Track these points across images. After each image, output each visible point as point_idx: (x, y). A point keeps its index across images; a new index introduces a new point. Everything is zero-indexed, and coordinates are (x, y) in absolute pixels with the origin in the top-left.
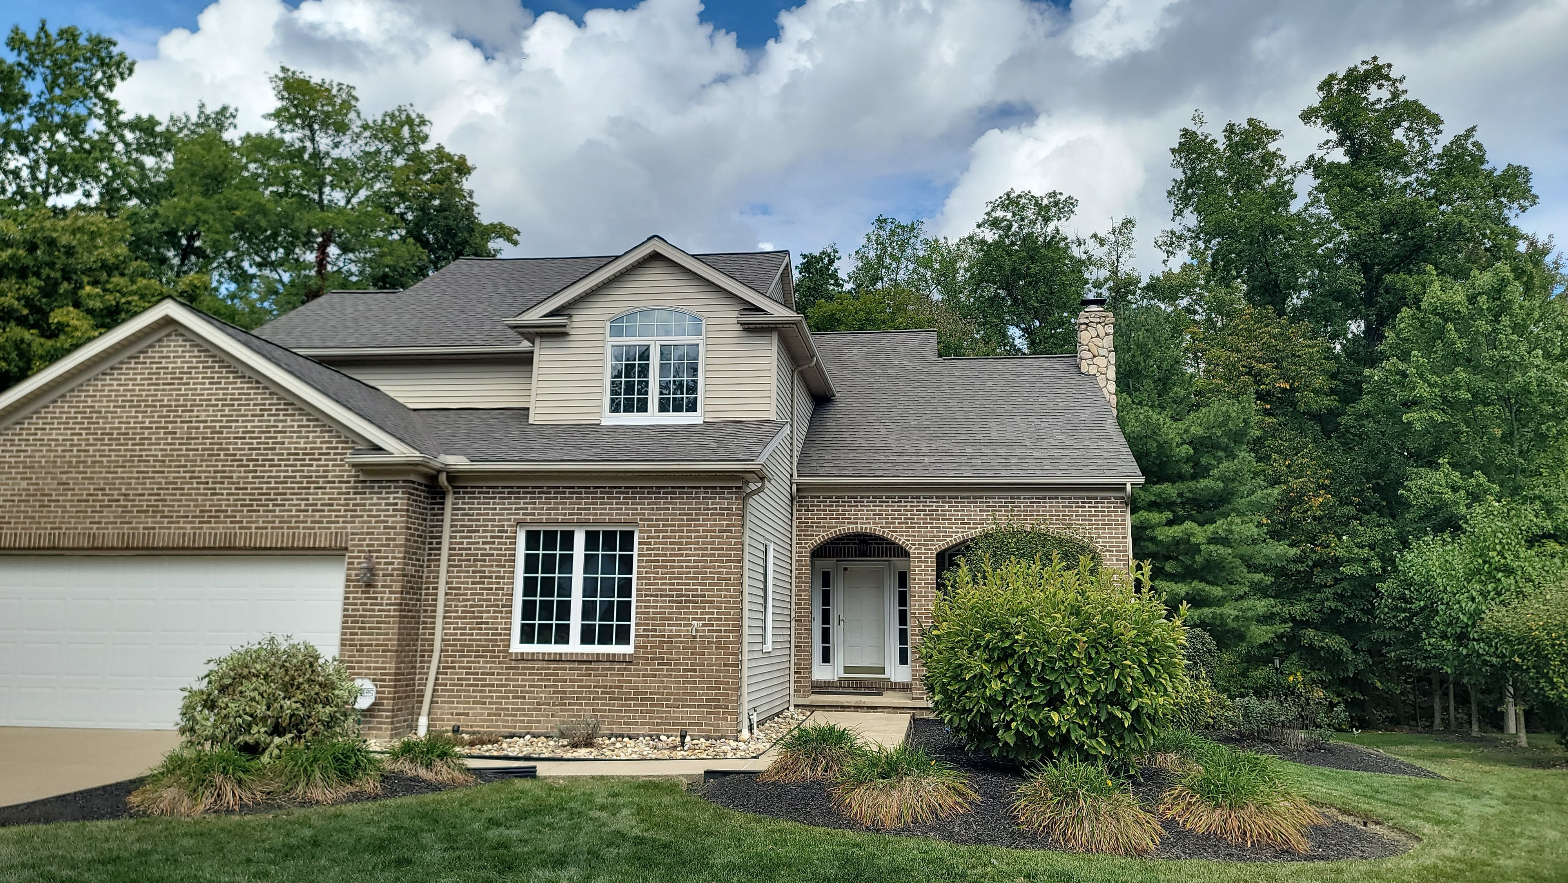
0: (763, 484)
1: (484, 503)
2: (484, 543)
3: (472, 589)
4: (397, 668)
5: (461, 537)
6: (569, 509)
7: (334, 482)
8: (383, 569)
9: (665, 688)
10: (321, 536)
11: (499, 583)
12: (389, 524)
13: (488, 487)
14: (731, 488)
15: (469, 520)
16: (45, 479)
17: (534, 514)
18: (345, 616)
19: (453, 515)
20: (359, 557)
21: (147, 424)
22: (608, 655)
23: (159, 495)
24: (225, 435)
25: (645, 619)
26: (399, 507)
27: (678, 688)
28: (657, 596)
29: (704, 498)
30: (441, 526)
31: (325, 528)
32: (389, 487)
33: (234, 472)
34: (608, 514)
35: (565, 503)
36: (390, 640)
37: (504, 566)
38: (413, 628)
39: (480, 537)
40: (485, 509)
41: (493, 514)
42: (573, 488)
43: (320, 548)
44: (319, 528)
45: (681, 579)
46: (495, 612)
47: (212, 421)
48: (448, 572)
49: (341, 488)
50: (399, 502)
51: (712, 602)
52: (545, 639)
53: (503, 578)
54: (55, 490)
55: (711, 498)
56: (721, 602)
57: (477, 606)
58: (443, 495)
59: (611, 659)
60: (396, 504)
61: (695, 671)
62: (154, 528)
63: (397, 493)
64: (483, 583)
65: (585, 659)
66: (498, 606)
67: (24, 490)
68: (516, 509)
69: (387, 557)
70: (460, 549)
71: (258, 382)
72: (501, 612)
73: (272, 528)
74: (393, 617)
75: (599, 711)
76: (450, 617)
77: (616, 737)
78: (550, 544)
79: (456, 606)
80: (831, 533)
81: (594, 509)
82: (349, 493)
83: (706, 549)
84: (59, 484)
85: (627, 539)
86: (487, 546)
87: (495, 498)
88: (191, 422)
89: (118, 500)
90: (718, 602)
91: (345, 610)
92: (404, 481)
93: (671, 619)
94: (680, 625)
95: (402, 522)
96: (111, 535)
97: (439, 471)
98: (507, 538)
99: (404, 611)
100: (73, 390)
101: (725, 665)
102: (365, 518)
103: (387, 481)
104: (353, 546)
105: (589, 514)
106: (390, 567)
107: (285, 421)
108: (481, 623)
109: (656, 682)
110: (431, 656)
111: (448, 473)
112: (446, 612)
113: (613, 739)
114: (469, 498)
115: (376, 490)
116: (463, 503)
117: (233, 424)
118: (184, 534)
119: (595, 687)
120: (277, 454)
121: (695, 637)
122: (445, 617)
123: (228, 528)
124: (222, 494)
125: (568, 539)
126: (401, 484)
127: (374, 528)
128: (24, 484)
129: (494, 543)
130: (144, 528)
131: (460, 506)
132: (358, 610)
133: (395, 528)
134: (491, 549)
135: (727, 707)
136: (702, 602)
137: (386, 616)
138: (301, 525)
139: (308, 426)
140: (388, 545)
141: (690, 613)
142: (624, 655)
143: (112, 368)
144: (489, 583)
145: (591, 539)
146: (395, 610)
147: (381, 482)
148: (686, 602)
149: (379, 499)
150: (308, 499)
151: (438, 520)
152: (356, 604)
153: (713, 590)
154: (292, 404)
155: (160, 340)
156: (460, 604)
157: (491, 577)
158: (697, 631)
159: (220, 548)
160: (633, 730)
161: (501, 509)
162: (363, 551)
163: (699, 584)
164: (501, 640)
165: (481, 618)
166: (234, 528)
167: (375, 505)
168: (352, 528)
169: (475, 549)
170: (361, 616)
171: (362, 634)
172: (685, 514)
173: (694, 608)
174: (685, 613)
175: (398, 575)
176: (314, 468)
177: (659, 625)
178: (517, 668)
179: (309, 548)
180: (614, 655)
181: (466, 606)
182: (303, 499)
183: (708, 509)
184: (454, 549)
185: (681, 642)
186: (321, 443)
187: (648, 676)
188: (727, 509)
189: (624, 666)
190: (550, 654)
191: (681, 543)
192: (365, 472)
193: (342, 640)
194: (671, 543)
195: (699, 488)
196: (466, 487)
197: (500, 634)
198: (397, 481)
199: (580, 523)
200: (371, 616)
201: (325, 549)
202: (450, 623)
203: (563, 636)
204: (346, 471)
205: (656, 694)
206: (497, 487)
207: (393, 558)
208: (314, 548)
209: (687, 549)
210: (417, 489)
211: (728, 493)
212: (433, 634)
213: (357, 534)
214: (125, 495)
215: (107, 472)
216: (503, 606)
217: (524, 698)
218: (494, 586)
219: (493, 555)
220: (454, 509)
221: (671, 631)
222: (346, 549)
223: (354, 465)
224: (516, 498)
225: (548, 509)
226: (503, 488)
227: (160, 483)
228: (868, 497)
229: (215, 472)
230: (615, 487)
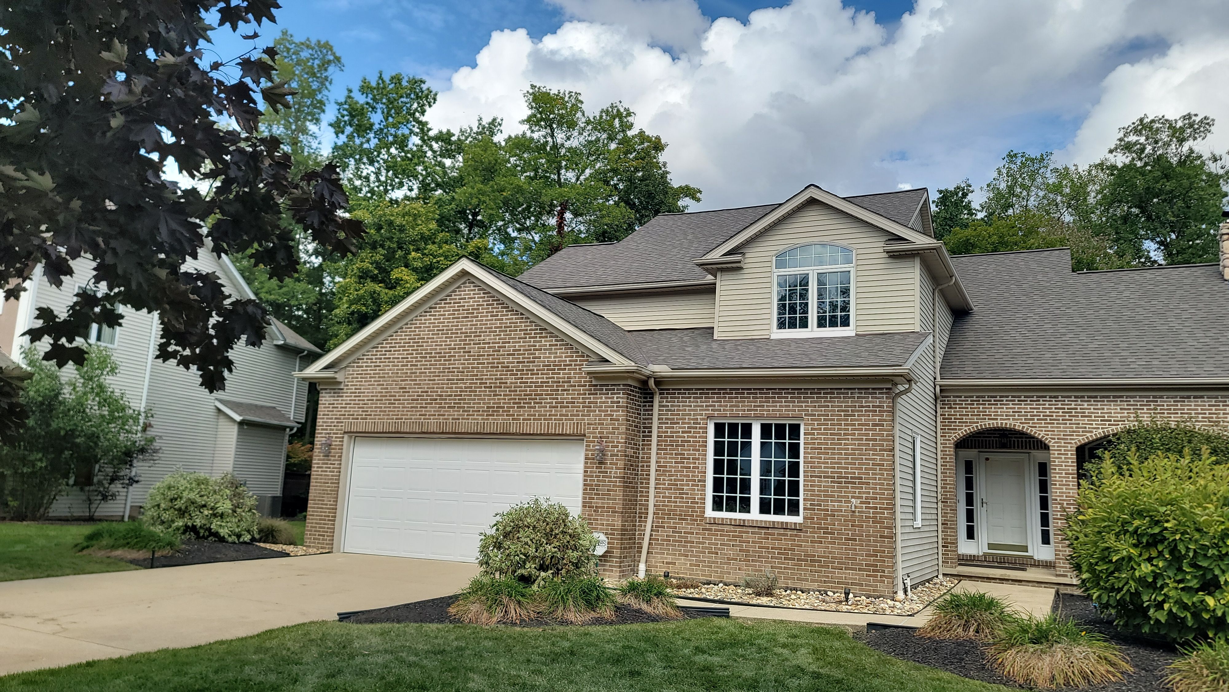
0: (910, 385)
1: (682, 402)
2: (683, 432)
3: (675, 467)
4: (622, 526)
5: (666, 428)
6: (747, 406)
7: (575, 386)
8: (610, 451)
9: (830, 553)
10: (567, 425)
11: (695, 463)
12: (614, 417)
13: (684, 389)
14: (882, 389)
15: (672, 415)
16: (392, 385)
17: (720, 410)
18: (585, 485)
19: (659, 410)
20: (594, 442)
22: (782, 523)
23: (461, 395)
24: (501, 353)
25: (812, 495)
26: (621, 404)
27: (841, 554)
28: (820, 477)
29: (858, 397)
30: (651, 419)
31: (569, 420)
32: (614, 390)
33: (508, 379)
34: (778, 411)
35: (744, 402)
36: (617, 504)
37: (699, 450)
38: (633, 496)
39: (680, 428)
40: (683, 406)
41: (689, 410)
42: (750, 389)
43: (566, 435)
44: (566, 420)
45: (841, 463)
46: (693, 485)
48: (657, 454)
49: (580, 390)
50: (621, 400)
51: (868, 484)
52: (731, 508)
53: (698, 459)
54: (398, 392)
55: (864, 398)
56: (876, 484)
57: (679, 480)
58: (652, 395)
59: (785, 527)
60: (619, 402)
61: (855, 540)
62: (458, 419)
63: (619, 394)
64: (683, 463)
65: (763, 525)
66: (695, 481)
67: (379, 392)
68: (706, 406)
69: (613, 442)
70: (665, 437)
71: (522, 314)
72: (698, 486)
73: (534, 420)
74: (619, 486)
75: (776, 568)
76: (659, 488)
77: (791, 590)
78: (733, 434)
79: (664, 480)
80: (973, 428)
81: (767, 406)
82: (585, 394)
83: (862, 440)
84: (400, 388)
85: (795, 430)
86: (686, 435)
87: (690, 398)
88: (480, 344)
89: (436, 400)
90: (873, 484)
91: (585, 480)
92: (624, 385)
93: (833, 496)
94: (841, 501)
95: (623, 415)
96: (432, 424)
97: (649, 377)
98: (700, 428)
99: (626, 482)
100: (407, 324)
101: (881, 537)
102: (597, 413)
103: (612, 385)
104: (589, 433)
105: (763, 410)
107: (541, 342)
108: (683, 494)
109: (822, 547)
110: (646, 518)
111: (655, 378)
112: (657, 484)
113: (788, 592)
114: (671, 398)
116: (667, 402)
117: (507, 345)
118: (477, 423)
119: (772, 548)
121: (854, 512)
122: (656, 488)
123: (505, 420)
124: (501, 395)
125: (747, 430)
126: (622, 387)
127: (604, 420)
129: (690, 432)
131: (664, 404)
132: (594, 481)
133: (618, 420)
134: (688, 437)
135: (884, 572)
136: (860, 483)
138: (553, 418)
139: (557, 345)
140: (614, 433)
141: (849, 493)
142: (795, 524)
143: (430, 308)
144: (687, 463)
145: (766, 430)
146: (620, 482)
147: (608, 385)
148: (846, 482)
149: (606, 398)
150: (557, 399)
151: (649, 415)
152: (592, 476)
153: (868, 474)
155: (459, 287)
156: (667, 478)
157: (689, 459)
158: (856, 507)
159: (500, 434)
160: (805, 585)
161: (695, 406)
162: (596, 437)
163: (856, 469)
164: (698, 507)
165: (683, 489)
166: (509, 420)
167: (604, 402)
168: (588, 420)
169: (677, 437)
170: (596, 485)
171: (597, 499)
172: (843, 411)
173: (852, 488)
174: (845, 492)
175: (621, 456)
176: (561, 376)
177: (823, 501)
178: (710, 530)
179: (559, 435)
180: (787, 523)
181: (671, 480)
182: (554, 399)
183: (862, 407)
184: (661, 437)
185: (842, 516)
186: (566, 357)
187: (816, 542)
188: (879, 406)
189: (795, 532)
190: (735, 520)
191: (840, 434)
192: (596, 378)
193: (583, 502)
194: (831, 434)
195: (854, 389)
196: (669, 389)
197: (697, 503)
198: (619, 385)
199: (756, 417)
200: (603, 486)
201: (569, 435)
202: (660, 493)
203: (745, 506)
204: (583, 377)
205: (823, 557)
206: (692, 389)
207: (618, 442)
208: (562, 435)
210: (633, 391)
211: (880, 393)
212: (648, 501)
213: (591, 424)
214: (440, 396)
215: (429, 380)
216: (699, 481)
217: (717, 553)
218: (692, 465)
219: (690, 441)
220: (660, 406)
221: (834, 506)
223: (589, 373)
224: (706, 398)
225: (731, 406)
226: (696, 389)
227: (461, 388)
228: (1007, 397)
229: (496, 379)
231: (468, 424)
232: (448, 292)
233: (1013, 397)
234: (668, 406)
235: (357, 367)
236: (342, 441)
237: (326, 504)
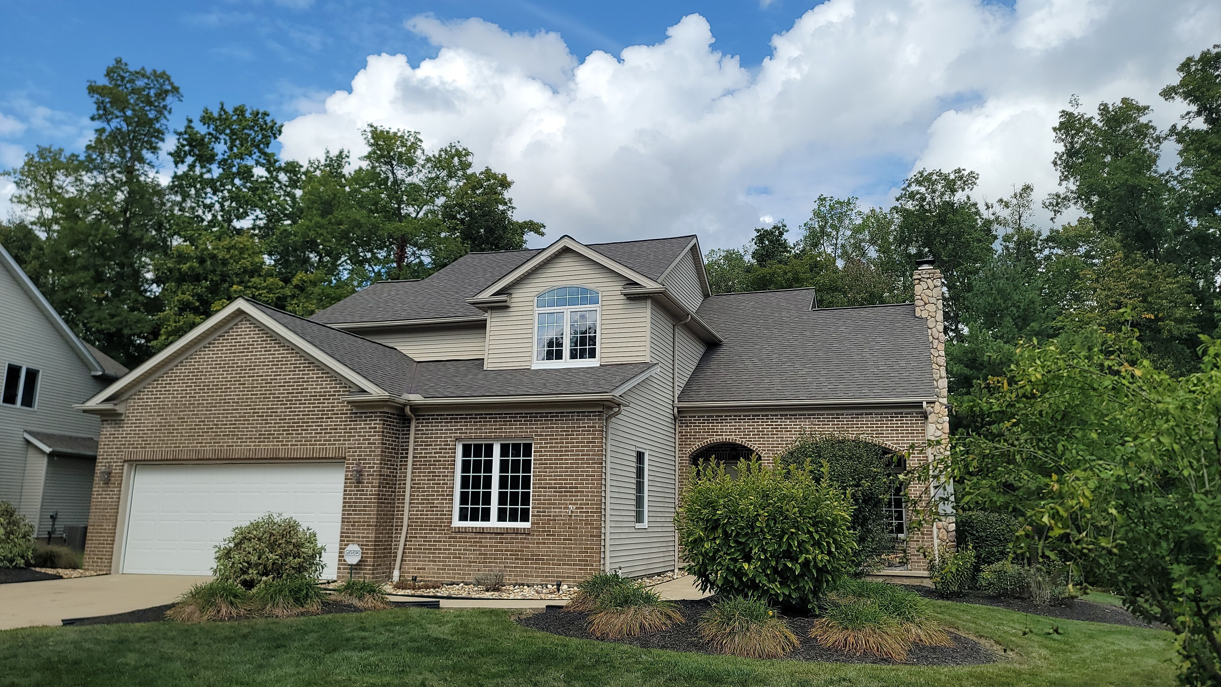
0: (620, 408)
1: (435, 426)
2: (435, 453)
3: (427, 484)
4: (376, 537)
5: (421, 449)
6: (489, 429)
7: (338, 414)
8: (367, 471)
9: (551, 552)
10: (329, 450)
11: (444, 480)
12: (371, 441)
13: (437, 415)
14: (593, 412)
15: (426, 438)
16: (171, 415)
17: (467, 433)
18: (344, 502)
19: (416, 434)
20: (353, 464)
21: (229, 379)
22: (514, 529)
23: (235, 424)
24: (273, 385)
25: (538, 504)
26: (377, 430)
27: (560, 552)
28: (545, 488)
29: (577, 420)
30: (408, 442)
31: (332, 444)
32: (372, 417)
34: (514, 432)
35: (487, 425)
36: (371, 518)
37: (448, 468)
38: (390, 511)
39: (433, 449)
40: (436, 430)
41: (441, 433)
42: (492, 414)
43: (329, 458)
44: (329, 445)
45: (562, 476)
46: (442, 499)
47: (266, 376)
48: (412, 473)
49: (342, 418)
50: (378, 426)
51: (582, 492)
52: (474, 518)
53: (447, 476)
54: (176, 422)
55: (581, 420)
56: (588, 492)
57: (430, 495)
58: (409, 420)
59: (516, 531)
60: (376, 428)
61: (571, 540)
62: (233, 446)
63: (376, 420)
64: (435, 480)
65: (499, 531)
66: (443, 495)
67: (159, 423)
68: (455, 430)
69: (370, 463)
70: (420, 457)
71: (292, 349)
72: (447, 499)
73: (301, 445)
74: (373, 503)
75: (508, 567)
76: (414, 503)
77: (519, 585)
78: (478, 454)
79: (418, 496)
80: (704, 443)
81: (505, 429)
82: (347, 421)
83: (578, 455)
84: (178, 419)
85: (527, 448)
86: (437, 455)
87: (442, 422)
88: (254, 376)
89: (212, 428)
90: (586, 492)
91: (345, 498)
92: (381, 412)
93: (555, 504)
94: (561, 508)
95: (379, 440)
96: (208, 451)
97: (405, 405)
98: (450, 449)
99: (382, 499)
100: (187, 359)
101: (591, 536)
102: (357, 437)
103: (370, 413)
104: (349, 456)
105: (502, 432)
106: (372, 470)
107: (309, 374)
108: (433, 507)
109: (546, 548)
110: (401, 530)
111: (411, 406)
112: (411, 499)
113: (517, 587)
114: (426, 423)
115: (363, 418)
116: (422, 426)
117: (278, 377)
119: (506, 551)
120: (304, 396)
121: (571, 516)
122: (410, 503)
123: (275, 445)
124: (271, 423)
125: (489, 450)
126: (379, 414)
127: (362, 444)
128: (159, 419)
129: (441, 453)
130: (227, 446)
131: (420, 428)
132: (352, 499)
133: (375, 444)
134: (439, 457)
135: (592, 565)
136: (576, 492)
137: (369, 503)
138: (318, 443)
139: (322, 377)
140: (371, 455)
141: (568, 500)
142: (524, 529)
143: (210, 344)
144: (438, 480)
145: (504, 450)
146: (375, 499)
147: (366, 413)
148: (565, 492)
149: (365, 424)
150: (322, 426)
151: (406, 438)
152: (351, 495)
153: (583, 484)
154: (313, 363)
156: (420, 494)
157: (439, 476)
158: (572, 512)
159: (270, 459)
160: (530, 580)
161: (446, 430)
162: (355, 460)
163: (574, 480)
164: (446, 519)
166: (278, 445)
167: (363, 428)
168: (348, 444)
169: (430, 457)
170: (354, 502)
171: (355, 514)
172: (565, 431)
173: (570, 496)
174: (564, 500)
175: (377, 475)
176: (326, 405)
177: (547, 508)
178: (456, 538)
179: (322, 458)
180: (517, 529)
181: (424, 496)
182: (319, 426)
183: (580, 427)
184: (417, 457)
185: (562, 520)
186: (330, 388)
187: (540, 543)
188: (592, 427)
189: (524, 536)
190: (476, 528)
191: (562, 451)
192: (357, 407)
193: (343, 518)
194: (555, 451)
195: (574, 412)
196: (424, 416)
197: (445, 514)
198: (376, 412)
199: (497, 439)
200: (360, 503)
201: (332, 458)
202: (414, 507)
203: (486, 517)
204: (345, 406)
205: (546, 556)
206: (443, 415)
207: (374, 463)
208: (325, 458)
209: (566, 455)
210: (390, 418)
211: (593, 416)
212: (403, 515)
213: (351, 448)
214: (216, 425)
215: (206, 411)
216: (447, 495)
217: (460, 558)
218: (441, 482)
219: (440, 461)
220: (416, 430)
221: (555, 512)
222: (345, 458)
223: (349, 402)
224: (455, 422)
225: (476, 429)
226: (447, 415)
227: (236, 417)
228: (731, 416)
229: (268, 409)
230: (519, 414)
231: (240, 449)
232: (225, 329)
233: (735, 416)
234: (423, 430)
235: (138, 399)
236: (123, 469)
237: (105, 529)
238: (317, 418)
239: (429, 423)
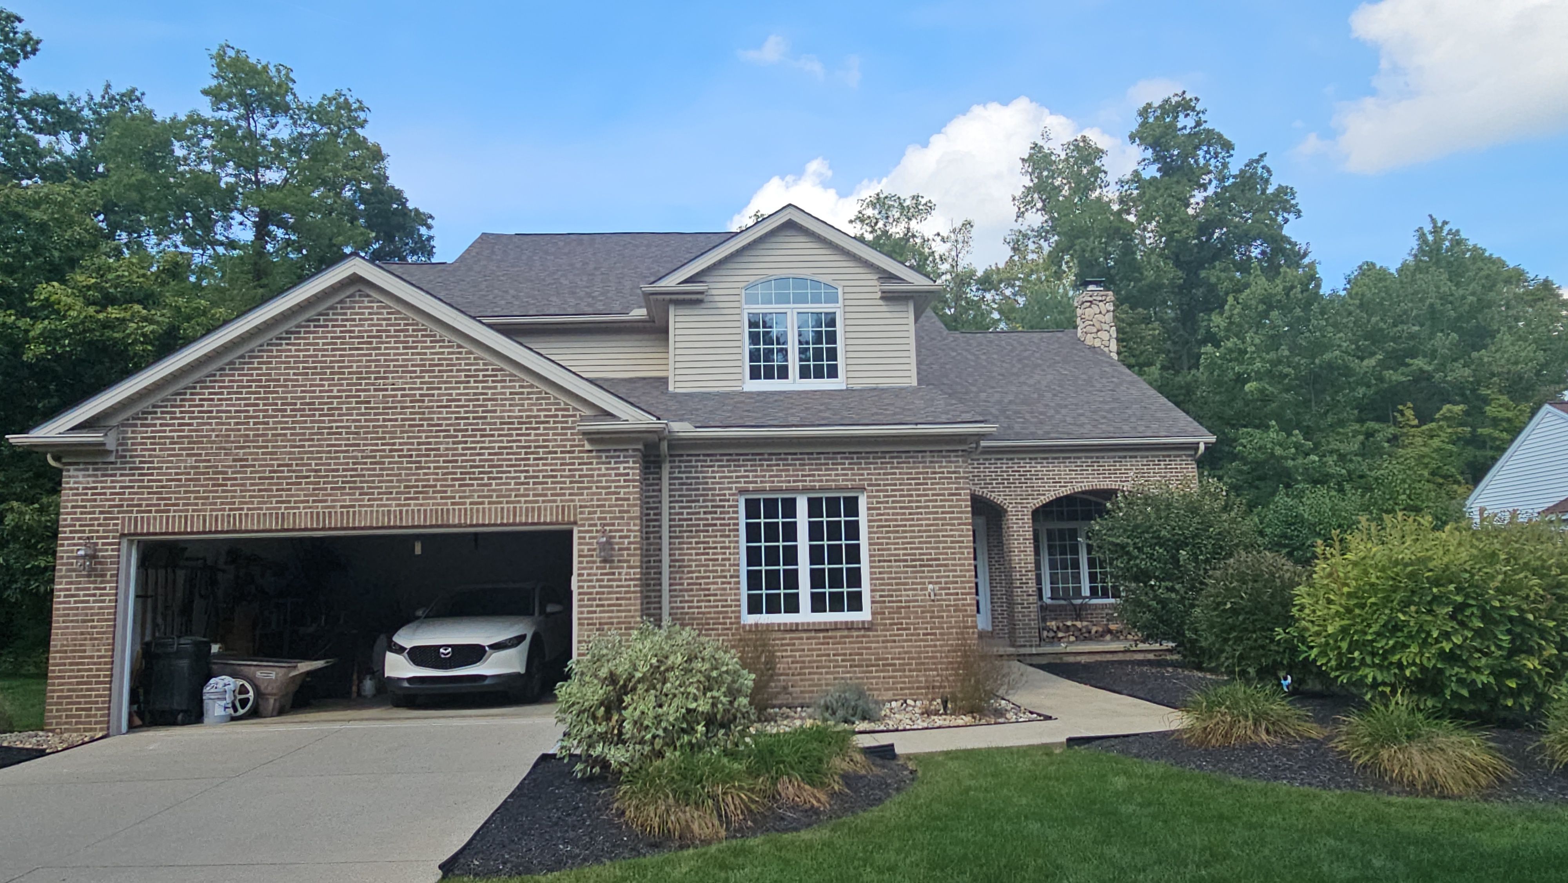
1: (703, 472)
2: (705, 513)
3: (696, 560)
5: (681, 507)
6: (793, 476)
7: (556, 452)
8: (618, 543)
9: (906, 652)
10: (545, 509)
11: (725, 553)
12: (622, 496)
13: (704, 455)
14: (957, 451)
15: (687, 490)
16: (217, 454)
17: (756, 482)
19: (670, 484)
20: (591, 532)
21: (335, 393)
23: (356, 470)
24: (426, 404)
25: (881, 585)
26: (630, 477)
27: (919, 652)
28: (890, 561)
29: (931, 462)
31: (549, 501)
32: (618, 457)
33: (441, 443)
34: (834, 481)
35: (788, 470)
37: (729, 536)
39: (701, 507)
41: (713, 483)
42: (795, 454)
43: (545, 524)
44: (544, 502)
45: (914, 543)
46: (723, 583)
47: (410, 389)
48: (670, 544)
49: (564, 458)
50: (631, 472)
51: (946, 565)
52: (774, 609)
53: (729, 548)
54: (230, 467)
55: (937, 462)
56: (956, 565)
57: (703, 578)
60: (628, 474)
61: (935, 634)
64: (708, 554)
66: (725, 577)
67: (192, 467)
68: (737, 477)
70: (680, 520)
72: (730, 583)
73: (489, 503)
74: (634, 592)
76: (675, 590)
78: (771, 513)
79: (681, 579)
81: (819, 475)
82: (573, 464)
85: (853, 504)
86: (709, 516)
87: (713, 466)
88: (386, 390)
89: (308, 477)
90: (953, 565)
91: (580, 587)
93: (906, 584)
94: (916, 589)
97: (664, 439)
98: (727, 507)
101: (965, 627)
102: (594, 490)
103: (618, 450)
104: (582, 519)
105: (811, 481)
106: (626, 540)
107: (495, 388)
108: (709, 595)
109: (897, 647)
112: (671, 585)
114: (687, 467)
115: (603, 460)
116: (679, 472)
117: (436, 392)
118: (389, 511)
119: (834, 655)
120: (489, 424)
121: (932, 601)
123: (438, 504)
124: (429, 468)
125: (790, 507)
126: (630, 453)
127: (605, 500)
128: (191, 461)
129: (715, 512)
130: (342, 507)
131: (676, 475)
132: (594, 587)
133: (628, 499)
134: (713, 519)
136: (937, 566)
137: (626, 592)
138: (523, 499)
139: (523, 393)
140: (622, 518)
141: (926, 577)
142: (858, 622)
144: (714, 554)
145: (814, 507)
146: (635, 586)
147: (610, 451)
148: (921, 566)
149: (608, 469)
150: (527, 471)
152: (591, 581)
153: (947, 554)
155: (341, 302)
156: (685, 576)
157: (715, 548)
158: (934, 595)
161: (721, 477)
163: (932, 548)
164: (732, 612)
165: (709, 590)
166: (446, 504)
167: (604, 475)
168: (579, 500)
169: (696, 519)
170: (598, 593)
172: (913, 479)
173: (929, 572)
174: (921, 578)
177: (895, 590)
179: (533, 524)
180: (847, 622)
181: (691, 578)
182: (522, 472)
183: (936, 473)
184: (674, 520)
185: (919, 607)
186: (539, 410)
187: (888, 641)
188: (954, 472)
189: (862, 633)
190: (780, 623)
191: (911, 508)
192: (594, 441)
193: (579, 619)
194: (900, 508)
195: (925, 452)
196: (682, 455)
197: (731, 606)
198: (628, 450)
199: (805, 490)
201: (551, 524)
202: (676, 596)
203: (792, 604)
204: (568, 440)
205: (897, 659)
206: (715, 455)
208: (539, 524)
209: (918, 513)
211: (955, 456)
213: (586, 507)
215: (292, 447)
216: (731, 577)
218: (720, 557)
219: (715, 525)
220: (670, 479)
221: (908, 596)
222: (575, 523)
223: (584, 434)
224: (735, 466)
225: (771, 476)
226: (721, 455)
230: (839, 453)
234: (681, 478)
235: (142, 425)
236: (119, 550)
237: (92, 657)
238: (516, 460)
239: (692, 467)
